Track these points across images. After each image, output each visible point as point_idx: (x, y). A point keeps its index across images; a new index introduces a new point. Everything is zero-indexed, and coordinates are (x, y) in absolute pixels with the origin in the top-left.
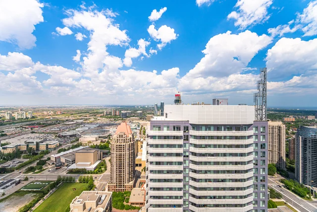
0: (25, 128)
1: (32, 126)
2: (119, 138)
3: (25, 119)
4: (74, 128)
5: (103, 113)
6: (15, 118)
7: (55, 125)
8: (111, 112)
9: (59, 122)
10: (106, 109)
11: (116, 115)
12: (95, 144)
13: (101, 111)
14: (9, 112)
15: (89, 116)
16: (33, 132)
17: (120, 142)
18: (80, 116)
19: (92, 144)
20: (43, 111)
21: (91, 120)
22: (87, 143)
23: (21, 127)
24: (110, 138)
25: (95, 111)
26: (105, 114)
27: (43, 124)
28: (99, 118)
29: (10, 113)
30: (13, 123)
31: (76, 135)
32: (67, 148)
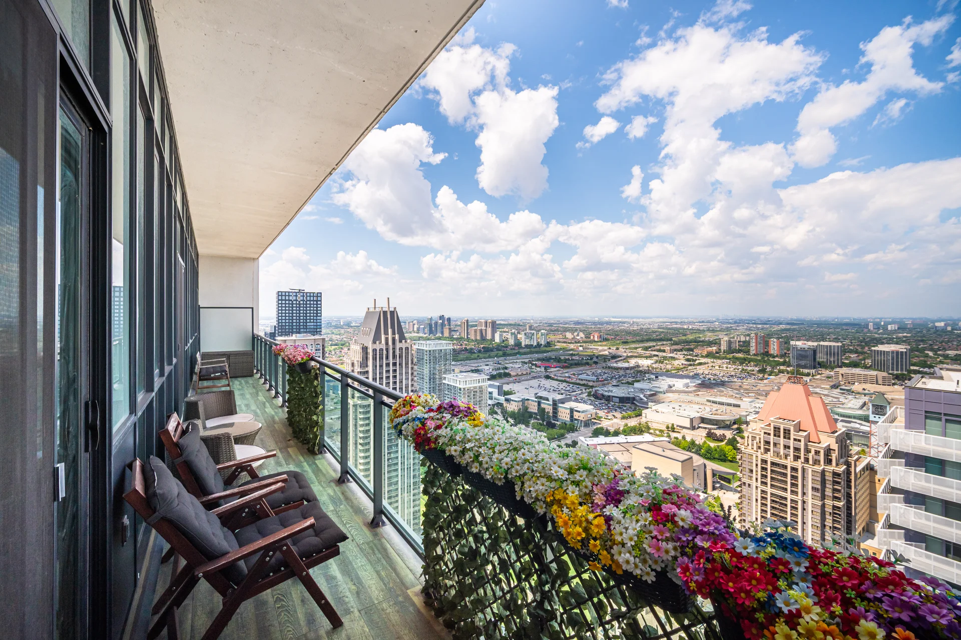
0: (536, 366)
1: (547, 364)
2: (772, 439)
3: (536, 347)
4: (630, 380)
5: (717, 343)
6: (521, 343)
7: (587, 367)
8: (747, 344)
9: (595, 359)
10: (728, 329)
11: (767, 354)
12: (688, 439)
13: (709, 336)
14: (513, 331)
15: (672, 351)
16: (548, 377)
17: (777, 454)
18: (646, 349)
19: (680, 436)
20: (566, 330)
21: (676, 363)
22: (664, 428)
23: (530, 362)
24: (740, 431)
25: (690, 337)
26: (724, 347)
27: (566, 360)
28: (703, 360)
29: (514, 333)
30: (518, 353)
31: (634, 399)
32: (612, 430)
